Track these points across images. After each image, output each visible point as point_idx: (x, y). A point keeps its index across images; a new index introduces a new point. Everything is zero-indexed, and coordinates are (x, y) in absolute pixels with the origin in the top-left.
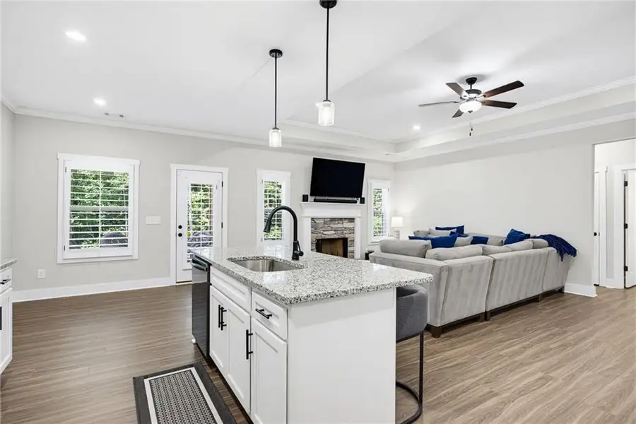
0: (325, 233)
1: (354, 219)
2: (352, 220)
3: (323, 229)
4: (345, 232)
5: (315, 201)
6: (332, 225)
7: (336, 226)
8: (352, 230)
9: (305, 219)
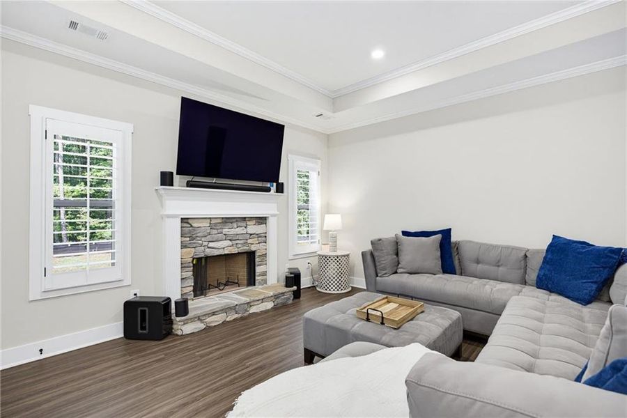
0: (211, 245)
1: (265, 219)
2: (262, 220)
3: (209, 238)
4: (250, 241)
5: (190, 184)
6: (225, 231)
7: (233, 231)
8: (263, 238)
9: (168, 221)
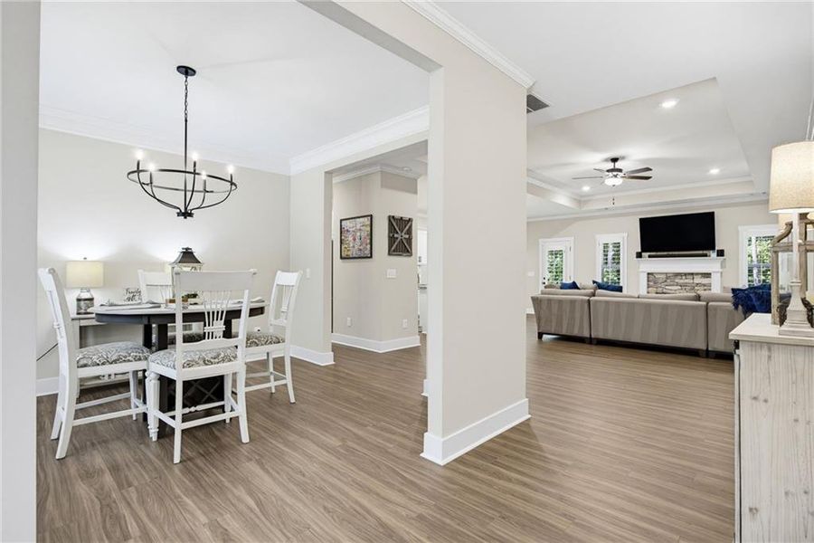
0: (667, 287)
1: (710, 274)
2: (707, 275)
3: (665, 284)
4: (696, 288)
5: (650, 256)
6: (677, 281)
7: (682, 281)
8: (708, 286)
9: (642, 274)
